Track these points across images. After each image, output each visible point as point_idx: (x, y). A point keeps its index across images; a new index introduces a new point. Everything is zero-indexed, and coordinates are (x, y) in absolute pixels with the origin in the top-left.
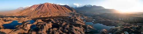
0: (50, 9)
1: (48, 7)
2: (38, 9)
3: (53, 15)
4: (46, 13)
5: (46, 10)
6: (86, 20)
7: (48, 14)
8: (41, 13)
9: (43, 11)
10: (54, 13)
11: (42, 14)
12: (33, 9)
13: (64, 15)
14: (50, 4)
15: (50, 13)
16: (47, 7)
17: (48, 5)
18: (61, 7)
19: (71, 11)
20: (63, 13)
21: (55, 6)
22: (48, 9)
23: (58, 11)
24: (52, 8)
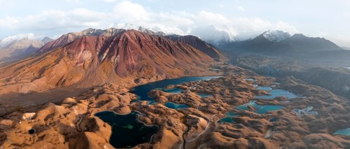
0: (151, 56)
1: (141, 46)
2: (109, 56)
4: (146, 70)
5: (140, 58)
7: (154, 72)
8: (128, 69)
9: (132, 61)
10: (168, 69)
11: (135, 73)
12: (87, 55)
14: (143, 35)
15: (157, 69)
16: (138, 46)
17: (140, 41)
18: (179, 45)
19: (213, 59)
20: (192, 69)
21: (159, 43)
22: (145, 56)
23: (176, 60)
24: (155, 52)
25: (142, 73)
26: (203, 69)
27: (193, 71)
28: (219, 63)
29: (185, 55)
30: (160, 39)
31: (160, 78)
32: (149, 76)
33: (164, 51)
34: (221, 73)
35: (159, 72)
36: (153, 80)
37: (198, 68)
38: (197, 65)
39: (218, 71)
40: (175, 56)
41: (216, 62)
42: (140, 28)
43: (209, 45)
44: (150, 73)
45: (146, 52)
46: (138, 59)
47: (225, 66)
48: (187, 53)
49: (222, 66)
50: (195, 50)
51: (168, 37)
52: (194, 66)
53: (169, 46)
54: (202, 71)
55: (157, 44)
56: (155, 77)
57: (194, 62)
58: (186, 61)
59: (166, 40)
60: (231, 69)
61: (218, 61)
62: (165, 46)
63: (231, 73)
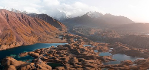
0: (14, 28)
1: (8, 20)
3: (25, 41)
4: (9, 38)
5: (6, 29)
6: (98, 49)
7: (15, 40)
10: (25, 37)
13: (50, 41)
14: (11, 12)
15: (17, 38)
16: (5, 20)
17: (7, 16)
18: (35, 19)
19: (57, 29)
20: (43, 36)
21: (21, 18)
22: (9, 27)
23: (32, 30)
24: (17, 25)
25: (5, 40)
26: (51, 37)
27: (44, 39)
28: (62, 32)
29: (39, 27)
30: (22, 15)
31: (18, 45)
32: (10, 42)
33: (24, 24)
34: (65, 40)
35: (18, 40)
36: (12, 46)
37: (48, 36)
38: (48, 33)
39: (62, 39)
40: (32, 27)
41: (60, 31)
42: (12, 9)
43: (55, 20)
44: (11, 40)
45: (10, 24)
46: (4, 30)
47: (67, 34)
48: (41, 25)
49: (65, 35)
50: (46, 23)
51: (29, 15)
52: (45, 34)
53: (28, 21)
54: (50, 38)
55: (20, 19)
56: (14, 44)
57: (45, 32)
58: (39, 31)
59: (26, 16)
60: (71, 37)
61: (61, 30)
62: (26, 20)
63: (73, 40)
